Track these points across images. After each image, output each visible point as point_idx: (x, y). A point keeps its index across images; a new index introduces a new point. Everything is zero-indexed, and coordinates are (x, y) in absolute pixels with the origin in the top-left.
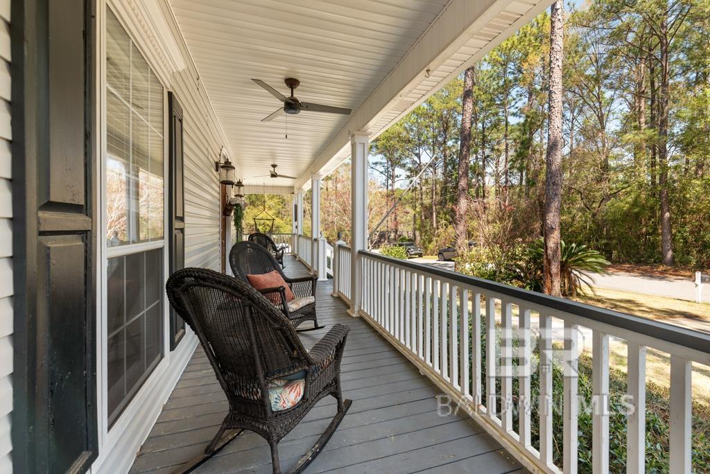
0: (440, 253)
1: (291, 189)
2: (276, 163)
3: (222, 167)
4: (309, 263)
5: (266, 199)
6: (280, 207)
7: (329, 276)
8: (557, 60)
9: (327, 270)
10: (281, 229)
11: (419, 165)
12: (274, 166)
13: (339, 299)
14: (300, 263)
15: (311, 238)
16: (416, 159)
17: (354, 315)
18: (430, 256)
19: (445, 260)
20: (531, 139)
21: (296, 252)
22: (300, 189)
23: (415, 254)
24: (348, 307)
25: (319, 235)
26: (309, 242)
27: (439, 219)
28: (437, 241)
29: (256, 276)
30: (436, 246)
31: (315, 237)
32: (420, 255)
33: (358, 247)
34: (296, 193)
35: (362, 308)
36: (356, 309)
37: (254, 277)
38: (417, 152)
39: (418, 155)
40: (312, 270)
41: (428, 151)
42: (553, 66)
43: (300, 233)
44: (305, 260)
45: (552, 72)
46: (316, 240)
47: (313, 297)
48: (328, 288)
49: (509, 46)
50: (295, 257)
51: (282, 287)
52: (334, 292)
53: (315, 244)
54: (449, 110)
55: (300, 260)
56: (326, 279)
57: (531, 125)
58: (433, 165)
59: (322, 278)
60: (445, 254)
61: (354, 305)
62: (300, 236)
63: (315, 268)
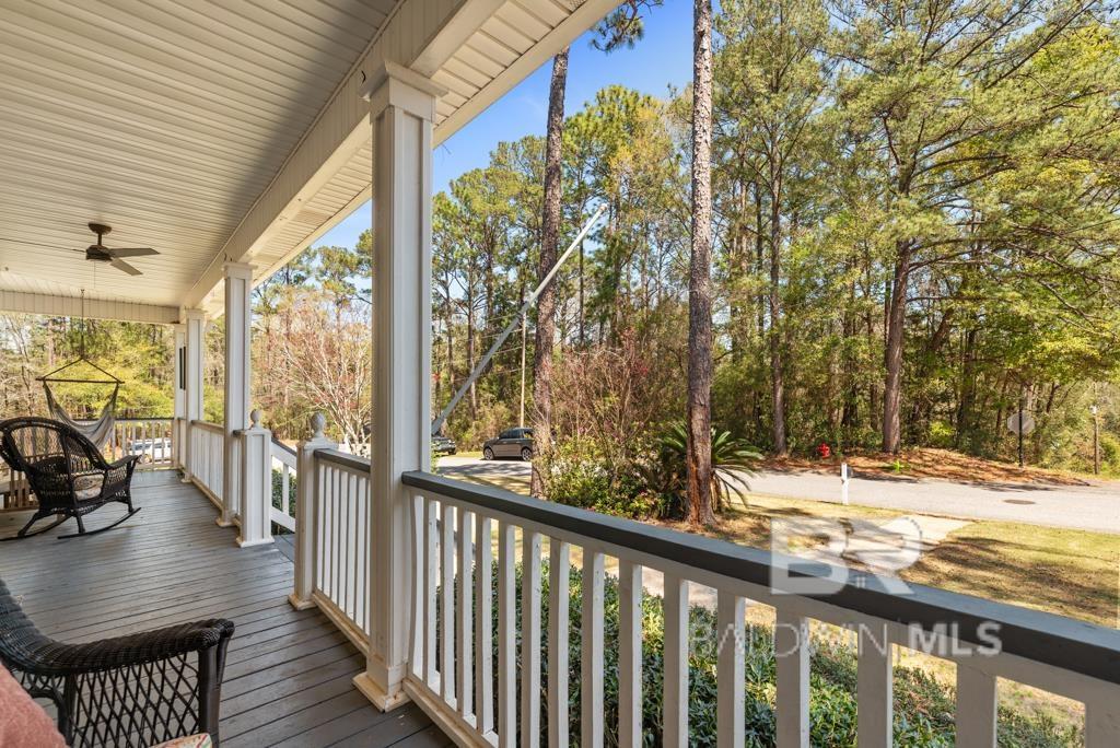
0: (486, 448)
1: (172, 312)
2: (107, 219)
4: (217, 491)
6: (155, 361)
7: (277, 529)
8: (704, 131)
9: (272, 514)
10: (158, 408)
11: (447, 300)
13: (316, 618)
14: (191, 490)
15: (223, 431)
16: (441, 290)
17: (385, 701)
18: (466, 453)
19: (495, 459)
20: (618, 274)
21: (183, 462)
22: (195, 309)
23: (443, 450)
24: (359, 661)
25: (249, 422)
26: (218, 440)
27: (481, 392)
28: (477, 428)
30: (477, 435)
31: (234, 425)
32: (452, 452)
33: (402, 463)
34: (184, 321)
35: (418, 671)
36: (394, 675)
38: (443, 278)
39: (445, 284)
40: (226, 513)
41: (462, 279)
42: (699, 140)
43: (193, 416)
44: (206, 484)
45: (698, 150)
46: (236, 434)
48: (275, 571)
49: (591, 128)
50: (180, 473)
52: (298, 592)
53: (236, 446)
54: (496, 216)
55: (192, 483)
56: (269, 539)
57: (617, 253)
58: (467, 302)
59: (256, 535)
60: (495, 448)
61: (384, 659)
62: (193, 423)
63: (235, 508)
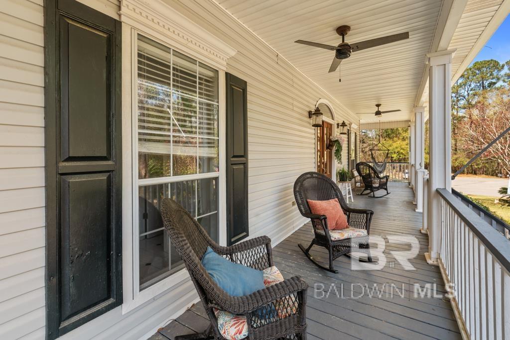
1: (408, 123)
2: (380, 103)
3: (314, 114)
5: (401, 131)
12: (378, 106)
17: (430, 262)
29: (314, 201)
37: (312, 202)
47: (365, 232)
51: (324, 215)
52: (423, 228)
55: (412, 188)
62: (412, 165)
